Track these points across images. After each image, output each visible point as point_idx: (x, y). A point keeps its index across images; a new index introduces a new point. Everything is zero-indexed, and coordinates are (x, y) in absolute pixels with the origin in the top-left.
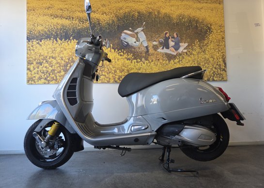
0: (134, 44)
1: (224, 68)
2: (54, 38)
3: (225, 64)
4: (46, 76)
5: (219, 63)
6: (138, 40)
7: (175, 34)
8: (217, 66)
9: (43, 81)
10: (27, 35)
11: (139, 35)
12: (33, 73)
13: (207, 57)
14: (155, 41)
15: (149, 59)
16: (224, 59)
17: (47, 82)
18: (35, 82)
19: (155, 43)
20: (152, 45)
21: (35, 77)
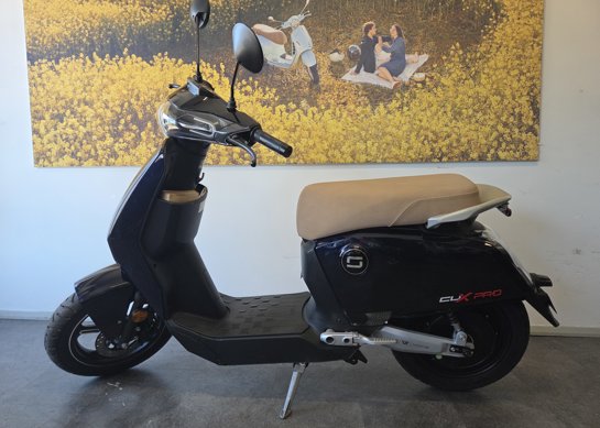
0: (281, 61)
1: (531, 123)
2: (86, 54)
3: (537, 112)
5: (517, 110)
6: (290, 50)
7: (393, 27)
8: (511, 119)
10: (28, 49)
11: (292, 35)
12: (45, 141)
13: (483, 92)
14: (336, 51)
15: (320, 102)
16: (534, 97)
17: (77, 162)
18: (51, 162)
19: (336, 57)
20: (327, 63)
21: (49, 150)
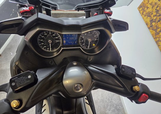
4: (155, 18)
9: (148, 20)
18: (143, 13)
21: (148, 8)
